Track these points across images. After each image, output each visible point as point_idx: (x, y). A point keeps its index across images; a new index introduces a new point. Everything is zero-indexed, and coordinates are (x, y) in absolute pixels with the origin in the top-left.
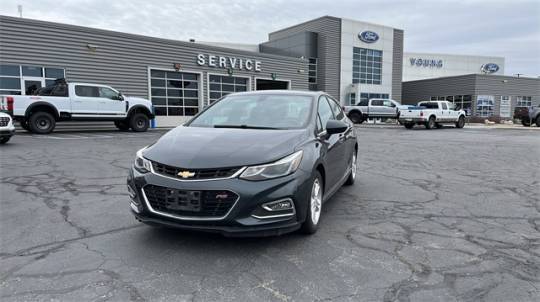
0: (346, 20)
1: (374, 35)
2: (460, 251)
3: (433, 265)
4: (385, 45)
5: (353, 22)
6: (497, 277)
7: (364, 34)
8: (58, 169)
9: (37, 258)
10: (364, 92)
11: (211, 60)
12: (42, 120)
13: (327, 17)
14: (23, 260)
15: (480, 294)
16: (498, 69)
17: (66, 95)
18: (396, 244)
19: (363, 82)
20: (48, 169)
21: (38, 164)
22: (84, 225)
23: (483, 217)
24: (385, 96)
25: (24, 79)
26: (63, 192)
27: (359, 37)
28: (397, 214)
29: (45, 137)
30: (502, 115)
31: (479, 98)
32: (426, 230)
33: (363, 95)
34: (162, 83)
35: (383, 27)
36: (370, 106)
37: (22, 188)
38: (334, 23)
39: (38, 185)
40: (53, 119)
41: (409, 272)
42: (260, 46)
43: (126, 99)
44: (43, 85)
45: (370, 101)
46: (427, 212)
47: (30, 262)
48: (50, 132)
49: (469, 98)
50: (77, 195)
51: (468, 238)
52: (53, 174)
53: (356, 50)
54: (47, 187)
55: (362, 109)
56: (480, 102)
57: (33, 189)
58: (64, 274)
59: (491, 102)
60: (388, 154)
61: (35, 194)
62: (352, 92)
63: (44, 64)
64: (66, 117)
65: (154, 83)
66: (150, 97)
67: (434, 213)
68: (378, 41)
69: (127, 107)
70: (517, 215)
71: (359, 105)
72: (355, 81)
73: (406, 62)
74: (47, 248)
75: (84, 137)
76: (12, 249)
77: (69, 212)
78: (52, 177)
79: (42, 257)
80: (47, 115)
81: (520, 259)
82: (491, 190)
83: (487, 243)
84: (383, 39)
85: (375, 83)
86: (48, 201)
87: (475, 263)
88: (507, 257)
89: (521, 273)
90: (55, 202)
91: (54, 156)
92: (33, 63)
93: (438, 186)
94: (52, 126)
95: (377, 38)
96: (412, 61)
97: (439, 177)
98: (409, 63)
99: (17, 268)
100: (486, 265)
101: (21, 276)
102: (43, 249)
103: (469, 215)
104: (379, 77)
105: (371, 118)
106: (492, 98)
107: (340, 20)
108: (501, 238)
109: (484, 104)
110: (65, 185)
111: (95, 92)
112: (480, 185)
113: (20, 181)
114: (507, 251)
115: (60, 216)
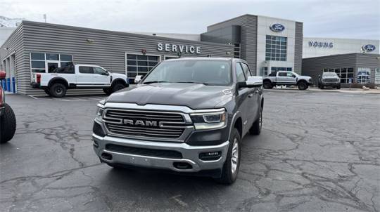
0: (261, 17)
1: (281, 26)
2: (293, 182)
3: (273, 190)
4: (289, 33)
5: (266, 18)
6: (307, 198)
7: (274, 26)
8: (68, 123)
9: (58, 179)
10: (273, 66)
11: (166, 47)
12: (58, 89)
13: (247, 15)
14: (49, 180)
15: (292, 206)
16: (374, 48)
17: (74, 73)
18: (257, 176)
19: (273, 59)
20: (62, 123)
21: (56, 119)
22: (82, 160)
23: (320, 161)
24: (290, 69)
25: (47, 62)
26: (70, 139)
27: (270, 28)
28: (266, 158)
29: (60, 100)
30: (376, 83)
31: (359, 70)
32: (280, 169)
33: (273, 68)
34: (134, 63)
35: (288, 21)
36: (277, 76)
37: (47, 136)
38: (253, 19)
39: (57, 134)
40: (65, 88)
41: (257, 193)
42: (201, 35)
43: (111, 74)
44: (59, 66)
45: (278, 73)
46: (286, 157)
47: (54, 181)
48: (63, 96)
49: (351, 70)
50: (78, 141)
51: (303, 174)
52: (65, 127)
53: (268, 37)
54: (62, 136)
55: (272, 78)
56: (360, 73)
57: (54, 137)
58: (72, 188)
59: (368, 73)
60: (280, 115)
61: (55, 141)
62: (266, 66)
63: (60, 52)
64: (73, 86)
65: (129, 62)
66: (126, 72)
67: (290, 158)
68: (284, 31)
69: (111, 80)
70: (343, 160)
71: (270, 75)
72: (267, 59)
73: (305, 44)
74: (63, 173)
75: (84, 100)
76: (44, 174)
77: (74, 152)
78: (64, 129)
79: (60, 178)
80: (62, 85)
81: (328, 188)
82: (337, 142)
83: (313, 178)
84: (288, 29)
85: (282, 60)
86: (62, 144)
87: (298, 189)
88: (321, 187)
89: (324, 196)
90: (66, 146)
91: (65, 114)
92: (53, 52)
93: (302, 139)
94: (65, 92)
95: (283, 28)
96: (310, 44)
97: (306, 132)
98: (308, 45)
99: (47, 184)
100: (306, 191)
101: (49, 188)
102: (60, 174)
103: (311, 160)
104: (285, 56)
105: (279, 85)
106: (368, 70)
107: (256, 17)
108: (324, 175)
109: (363, 75)
110: (72, 135)
111: (91, 71)
112: (332, 138)
113: (46, 131)
114: (322, 183)
115: (69, 155)
